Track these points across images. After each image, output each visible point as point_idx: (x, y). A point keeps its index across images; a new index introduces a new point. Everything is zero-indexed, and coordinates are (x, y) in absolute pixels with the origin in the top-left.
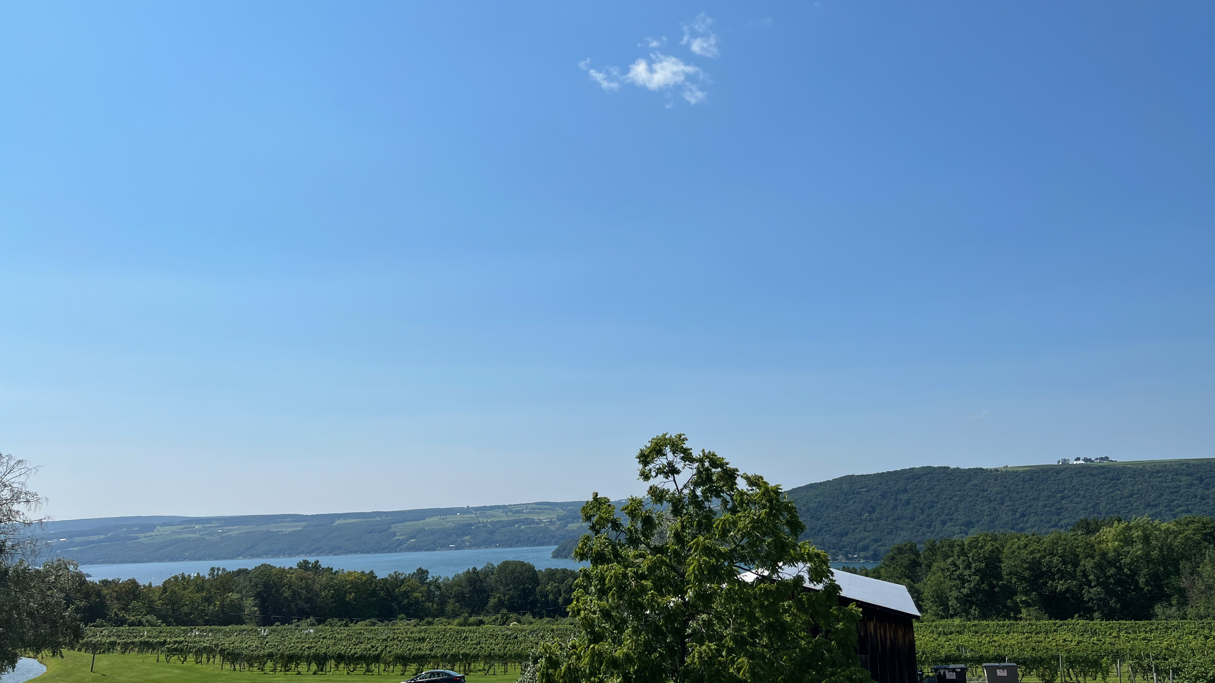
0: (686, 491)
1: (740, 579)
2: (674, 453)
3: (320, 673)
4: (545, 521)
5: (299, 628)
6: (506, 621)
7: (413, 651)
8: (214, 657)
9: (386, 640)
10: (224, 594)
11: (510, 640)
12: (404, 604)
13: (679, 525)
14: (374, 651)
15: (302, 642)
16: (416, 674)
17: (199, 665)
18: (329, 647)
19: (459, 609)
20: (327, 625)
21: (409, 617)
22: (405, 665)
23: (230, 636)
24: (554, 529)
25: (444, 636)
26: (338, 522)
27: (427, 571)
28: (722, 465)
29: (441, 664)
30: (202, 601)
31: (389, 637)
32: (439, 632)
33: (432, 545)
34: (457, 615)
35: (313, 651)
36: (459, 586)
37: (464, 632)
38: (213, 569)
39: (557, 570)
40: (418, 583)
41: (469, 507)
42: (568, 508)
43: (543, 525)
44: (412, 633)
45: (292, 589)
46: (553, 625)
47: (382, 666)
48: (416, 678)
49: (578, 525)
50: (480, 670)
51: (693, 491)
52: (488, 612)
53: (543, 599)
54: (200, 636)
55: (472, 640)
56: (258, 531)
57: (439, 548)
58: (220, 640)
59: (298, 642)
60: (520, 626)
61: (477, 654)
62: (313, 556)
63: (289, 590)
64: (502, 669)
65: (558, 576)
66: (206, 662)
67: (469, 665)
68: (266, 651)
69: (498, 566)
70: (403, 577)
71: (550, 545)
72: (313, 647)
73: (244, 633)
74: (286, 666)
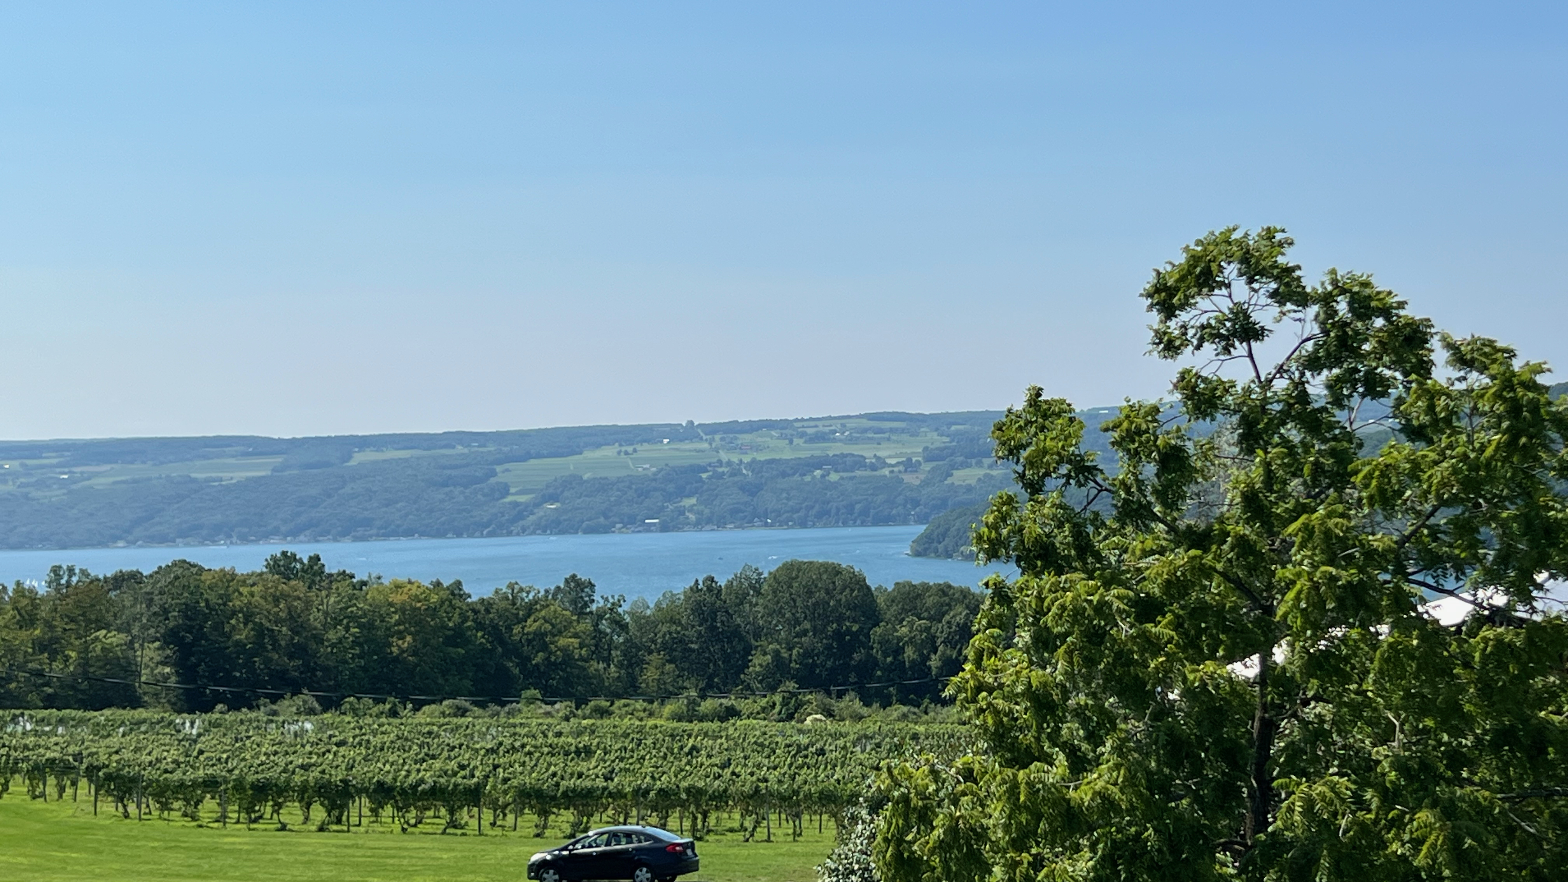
0: (1281, 385)
1: (1425, 616)
2: (1251, 281)
3: (335, 827)
4: (893, 461)
5: (275, 718)
6: (796, 711)
7: (562, 778)
8: (74, 784)
9: (492, 751)
10: (87, 629)
11: (806, 757)
12: (537, 665)
13: (1256, 473)
14: (464, 778)
15: (287, 753)
16: (572, 836)
17: (39, 804)
18: (353, 766)
19: (674, 680)
20: (344, 714)
21: (550, 695)
22: (544, 813)
23: (109, 735)
24: (917, 482)
25: (639, 745)
26: (360, 458)
27: (590, 583)
28: (1386, 312)
29: (634, 812)
30: (33, 648)
31: (501, 744)
32: (626, 735)
33: (602, 519)
34: (671, 693)
35: (314, 774)
36: (673, 621)
37: (690, 736)
38: (56, 570)
39: (926, 587)
40: (568, 613)
41: (691, 422)
42: (953, 428)
43: (886, 472)
44: (559, 734)
45: (255, 623)
46: (916, 723)
47: (488, 815)
48: (574, 844)
49: (980, 472)
50: (731, 830)
51: (1300, 385)
52: (748, 687)
53: (889, 659)
54: (36, 733)
55: (709, 756)
56: (160, 478)
57: (619, 526)
58: (86, 744)
59: (276, 753)
60: (831, 726)
61: (725, 791)
62: (301, 542)
63: (246, 624)
64: (788, 828)
65: (930, 601)
66: (56, 796)
67: (705, 816)
68: (201, 772)
69: (770, 573)
70: (531, 597)
71: (905, 522)
72: (314, 765)
73: (143, 728)
74: (249, 810)
